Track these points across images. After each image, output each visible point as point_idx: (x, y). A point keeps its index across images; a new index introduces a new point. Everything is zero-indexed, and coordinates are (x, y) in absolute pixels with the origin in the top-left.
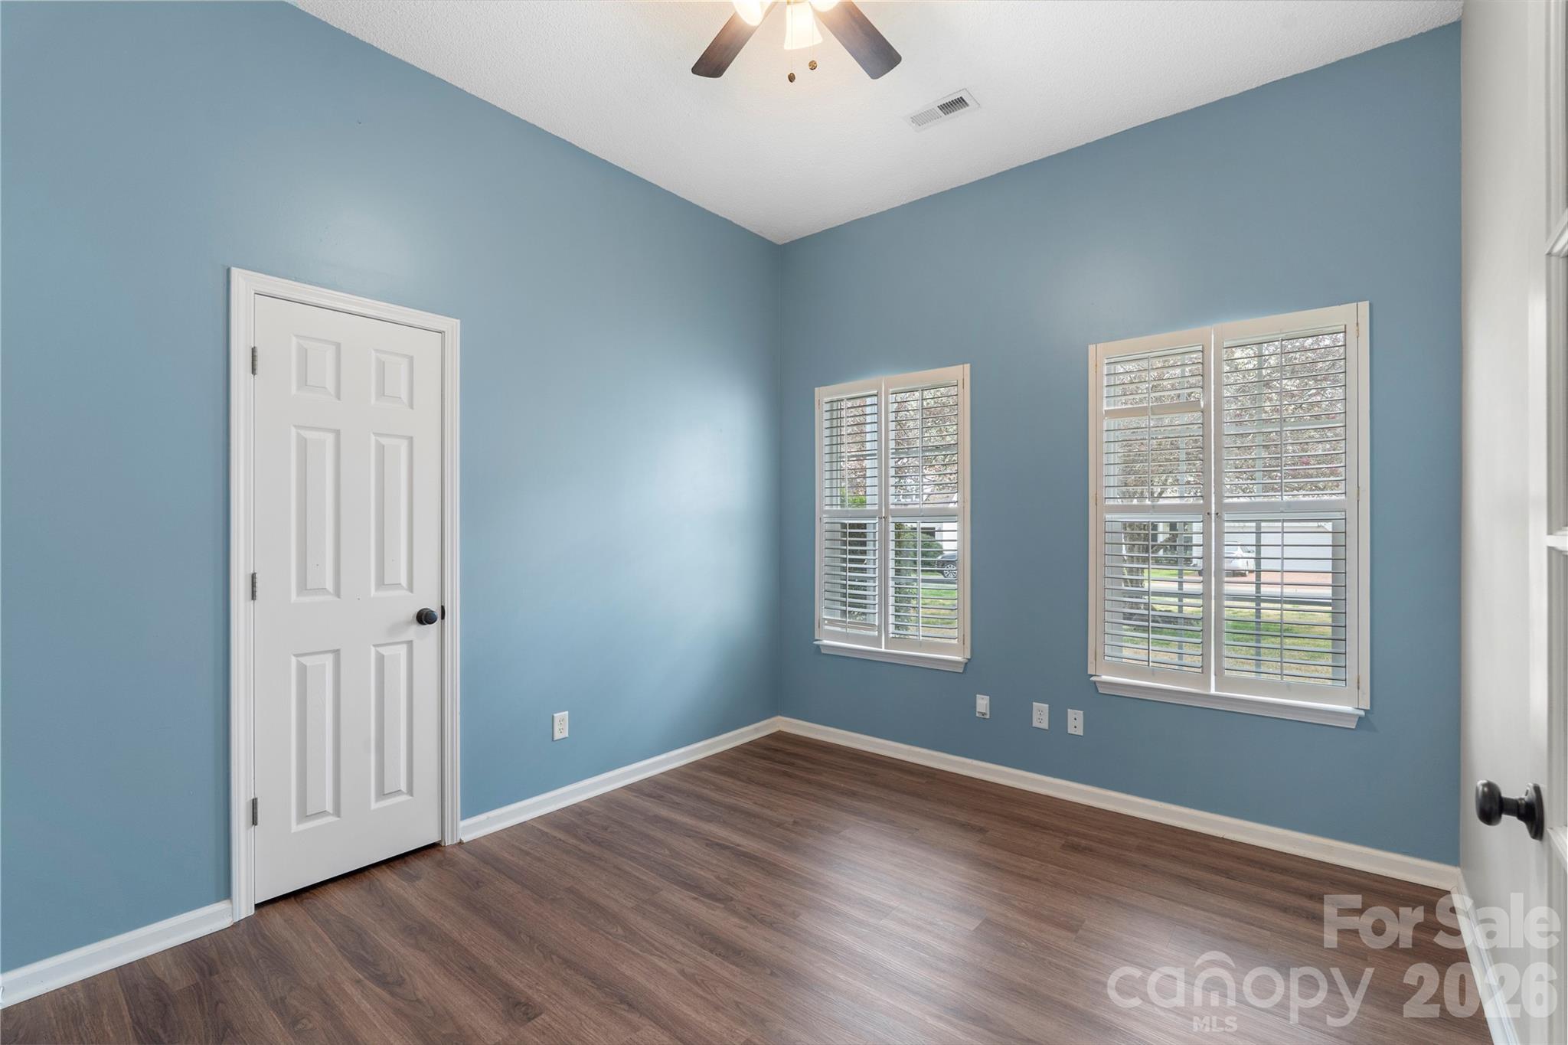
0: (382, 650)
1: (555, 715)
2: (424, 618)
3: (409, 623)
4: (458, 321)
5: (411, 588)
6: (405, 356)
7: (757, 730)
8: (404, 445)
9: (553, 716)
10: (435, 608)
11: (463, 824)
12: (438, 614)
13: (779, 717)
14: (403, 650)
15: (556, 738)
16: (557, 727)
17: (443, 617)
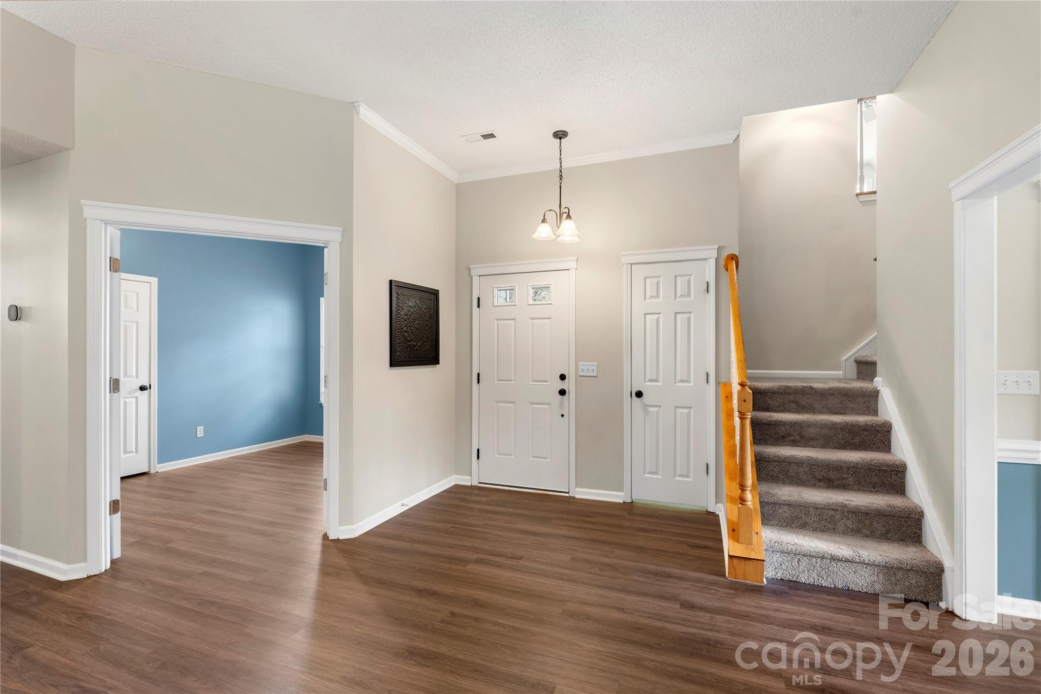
0: (126, 400)
1: (198, 428)
2: (142, 388)
3: (136, 390)
4: (157, 278)
5: (137, 377)
6: (135, 292)
7: (294, 440)
8: (135, 325)
9: (197, 429)
10: (147, 384)
11: (158, 466)
12: (148, 387)
13: (306, 435)
14: (134, 400)
15: (198, 436)
16: (198, 432)
17: (150, 388)
